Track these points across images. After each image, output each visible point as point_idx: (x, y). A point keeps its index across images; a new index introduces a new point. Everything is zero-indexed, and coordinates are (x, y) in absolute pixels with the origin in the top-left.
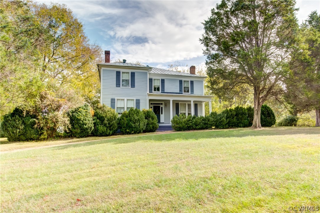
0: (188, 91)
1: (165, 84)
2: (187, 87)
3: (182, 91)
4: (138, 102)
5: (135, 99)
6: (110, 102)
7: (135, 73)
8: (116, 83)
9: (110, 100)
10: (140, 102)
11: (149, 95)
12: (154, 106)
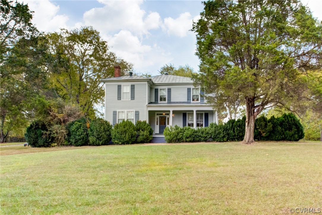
0: (197, 100)
1: (171, 93)
2: (196, 96)
3: (191, 100)
4: (137, 114)
5: (135, 111)
6: (112, 115)
7: (135, 86)
8: (118, 96)
9: (112, 112)
10: (139, 113)
11: (148, 107)
12: (160, 117)
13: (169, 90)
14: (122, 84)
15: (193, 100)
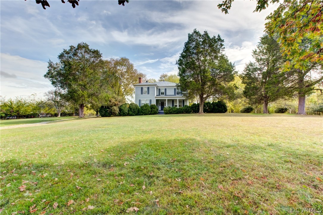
0: (179, 94)
1: (167, 91)
5: (149, 99)
7: (149, 88)
8: (141, 93)
9: (139, 100)
10: (152, 101)
11: (156, 97)
12: (161, 102)
13: (166, 89)
14: (143, 87)
15: (177, 94)
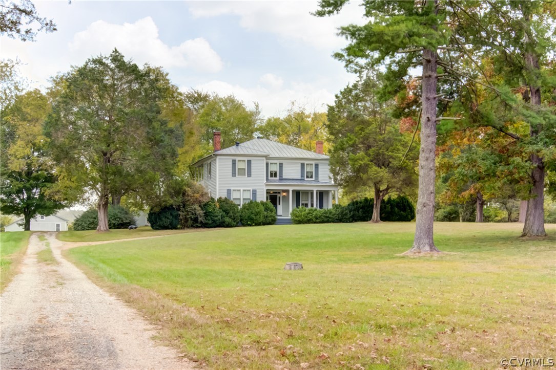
0: (312, 177)
1: (283, 168)
2: (311, 172)
3: (304, 176)
4: (254, 193)
5: (251, 189)
6: (226, 193)
7: (252, 161)
8: (232, 172)
9: (226, 190)
10: (257, 192)
11: (265, 186)
12: (270, 196)
13: (281, 165)
14: (237, 158)
15: (307, 177)
